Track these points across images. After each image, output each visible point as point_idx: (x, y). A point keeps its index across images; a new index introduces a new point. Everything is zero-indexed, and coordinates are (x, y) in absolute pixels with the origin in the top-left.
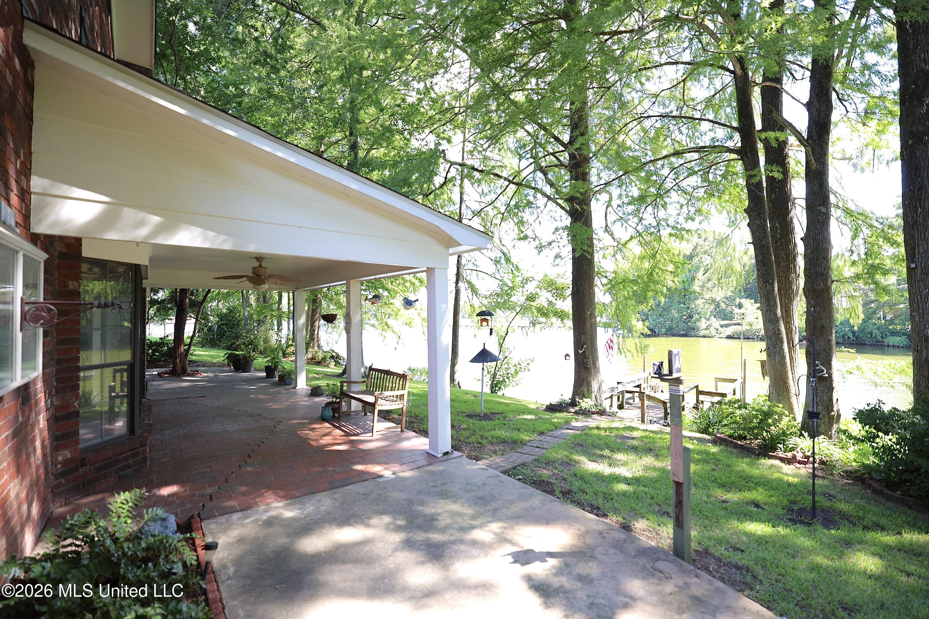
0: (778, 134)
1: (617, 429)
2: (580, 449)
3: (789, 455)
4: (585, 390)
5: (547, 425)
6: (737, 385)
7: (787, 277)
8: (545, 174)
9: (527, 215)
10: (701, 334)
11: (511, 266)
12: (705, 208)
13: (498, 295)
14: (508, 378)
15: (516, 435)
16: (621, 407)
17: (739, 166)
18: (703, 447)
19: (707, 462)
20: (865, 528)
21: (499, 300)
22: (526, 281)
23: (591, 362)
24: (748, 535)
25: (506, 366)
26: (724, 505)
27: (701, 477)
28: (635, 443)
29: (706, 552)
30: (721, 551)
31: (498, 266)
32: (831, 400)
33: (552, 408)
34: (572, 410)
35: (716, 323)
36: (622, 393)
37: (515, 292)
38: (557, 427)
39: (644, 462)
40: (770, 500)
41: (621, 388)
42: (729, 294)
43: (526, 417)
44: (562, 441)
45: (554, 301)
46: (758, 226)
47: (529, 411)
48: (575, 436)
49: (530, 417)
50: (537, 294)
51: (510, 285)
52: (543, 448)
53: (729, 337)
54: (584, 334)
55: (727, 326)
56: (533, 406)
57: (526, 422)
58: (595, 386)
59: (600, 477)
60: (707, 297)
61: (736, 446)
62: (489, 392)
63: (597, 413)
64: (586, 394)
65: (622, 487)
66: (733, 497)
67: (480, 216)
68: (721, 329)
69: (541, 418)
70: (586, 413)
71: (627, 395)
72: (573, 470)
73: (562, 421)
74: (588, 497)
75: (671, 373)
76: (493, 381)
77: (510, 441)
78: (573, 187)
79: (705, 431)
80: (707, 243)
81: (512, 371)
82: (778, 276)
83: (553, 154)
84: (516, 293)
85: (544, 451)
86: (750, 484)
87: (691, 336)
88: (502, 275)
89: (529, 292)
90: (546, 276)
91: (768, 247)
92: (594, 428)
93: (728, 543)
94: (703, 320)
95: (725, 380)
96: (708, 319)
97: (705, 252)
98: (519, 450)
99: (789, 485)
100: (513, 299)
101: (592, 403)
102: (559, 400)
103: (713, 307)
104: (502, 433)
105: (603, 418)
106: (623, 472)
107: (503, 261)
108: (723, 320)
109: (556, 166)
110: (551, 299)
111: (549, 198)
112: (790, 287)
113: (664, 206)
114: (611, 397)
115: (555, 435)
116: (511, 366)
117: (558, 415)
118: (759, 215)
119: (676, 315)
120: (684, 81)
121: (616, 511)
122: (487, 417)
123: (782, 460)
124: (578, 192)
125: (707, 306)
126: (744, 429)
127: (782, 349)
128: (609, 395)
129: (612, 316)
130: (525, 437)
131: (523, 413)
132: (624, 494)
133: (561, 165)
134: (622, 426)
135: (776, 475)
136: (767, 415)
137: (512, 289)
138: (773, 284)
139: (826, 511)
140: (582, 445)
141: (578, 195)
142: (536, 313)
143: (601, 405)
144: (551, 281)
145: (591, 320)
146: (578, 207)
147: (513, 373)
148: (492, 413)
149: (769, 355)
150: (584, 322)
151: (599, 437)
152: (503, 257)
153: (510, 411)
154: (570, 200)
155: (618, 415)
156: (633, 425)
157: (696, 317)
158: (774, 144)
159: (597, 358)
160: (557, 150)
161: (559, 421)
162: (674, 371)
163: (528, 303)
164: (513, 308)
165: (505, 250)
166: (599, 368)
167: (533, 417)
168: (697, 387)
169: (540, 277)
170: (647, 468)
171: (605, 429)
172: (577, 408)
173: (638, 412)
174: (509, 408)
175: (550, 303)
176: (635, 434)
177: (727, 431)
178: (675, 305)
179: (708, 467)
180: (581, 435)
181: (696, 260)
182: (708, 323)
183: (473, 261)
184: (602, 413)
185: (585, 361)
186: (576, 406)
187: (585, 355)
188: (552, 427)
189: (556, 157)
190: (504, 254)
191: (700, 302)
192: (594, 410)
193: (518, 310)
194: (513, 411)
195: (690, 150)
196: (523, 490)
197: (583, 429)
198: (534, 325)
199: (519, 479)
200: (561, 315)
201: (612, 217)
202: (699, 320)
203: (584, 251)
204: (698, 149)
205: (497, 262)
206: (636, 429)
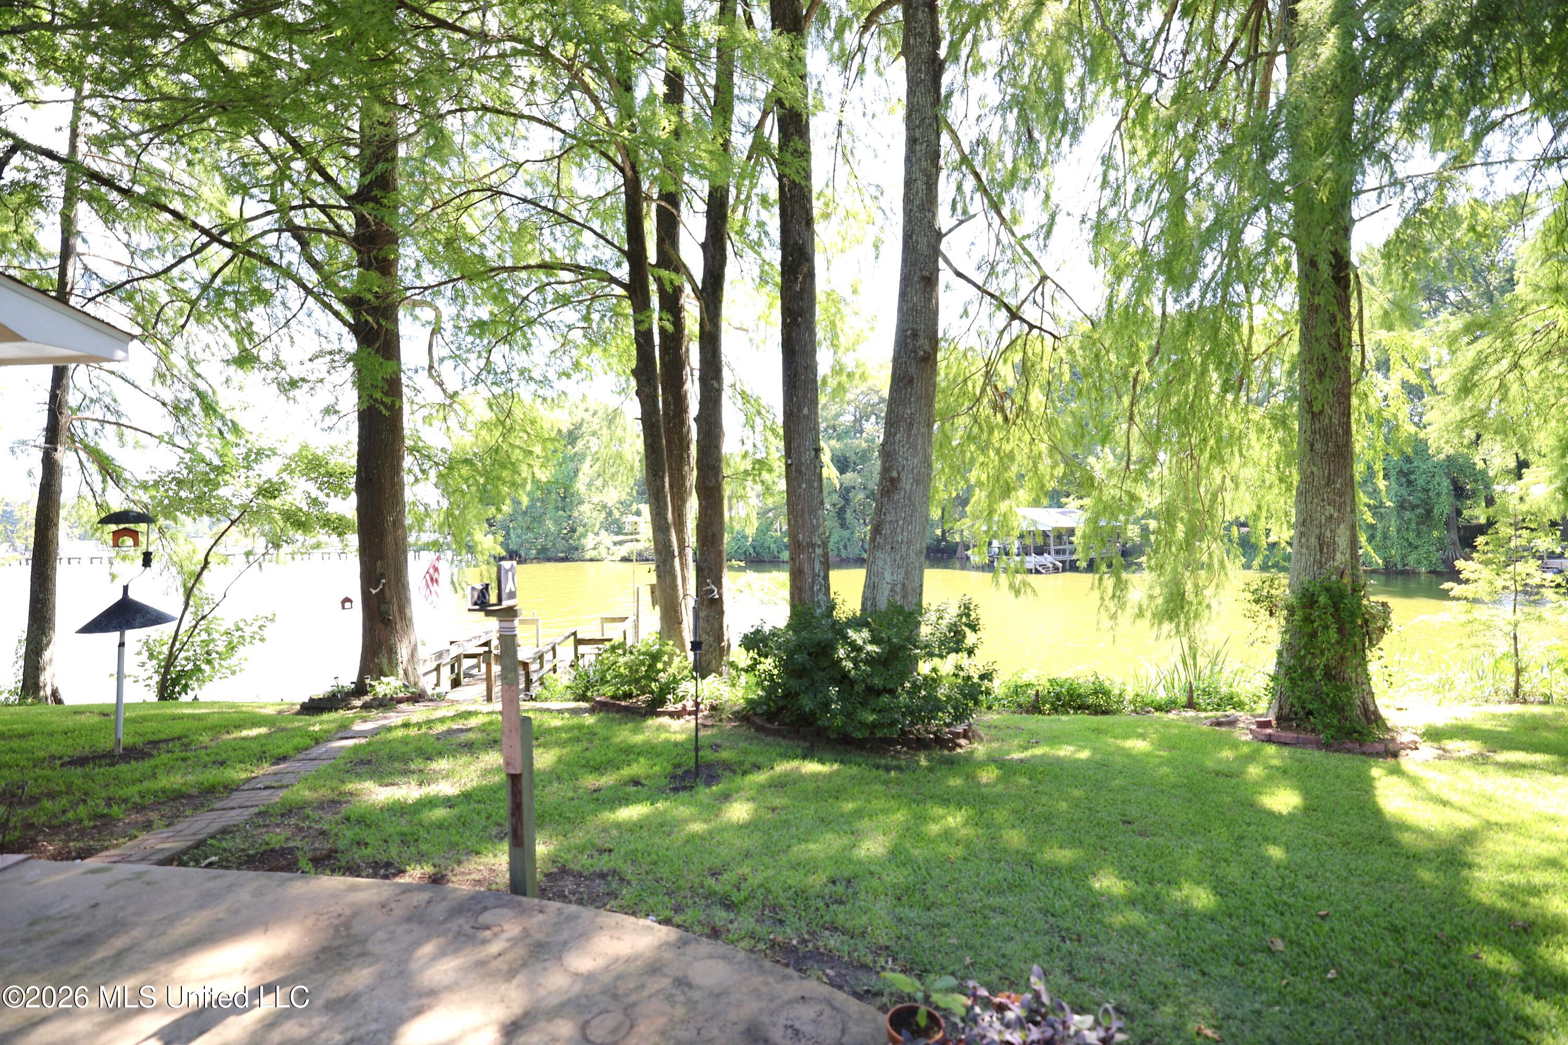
0: (673, 276)
1: (442, 720)
2: (365, 769)
3: (679, 706)
4: (385, 661)
5: (296, 740)
6: (628, 625)
7: (680, 470)
8: (304, 244)
9: (258, 316)
10: (588, 557)
11: (219, 424)
12: (584, 361)
13: (180, 483)
14: (209, 662)
15: (212, 776)
16: (456, 683)
17: (627, 307)
18: (575, 720)
19: (578, 740)
20: (745, 773)
21: (183, 494)
22: (259, 455)
23: (396, 608)
24: (618, 825)
25: (204, 636)
26: (595, 795)
27: (568, 764)
28: (471, 736)
29: (564, 871)
30: (584, 862)
31: (183, 419)
32: (721, 627)
33: (313, 707)
34: (358, 703)
35: (607, 539)
36: (458, 658)
37: (227, 477)
38: (317, 740)
39: (482, 765)
40: (651, 772)
41: (455, 651)
42: (624, 496)
43: (245, 733)
44: (326, 763)
45: (322, 498)
46: (647, 396)
47: (256, 720)
48: (356, 749)
49: (254, 732)
50: (283, 483)
51: (216, 462)
52: (281, 787)
53: (625, 559)
54: (382, 558)
55: (621, 543)
56: (271, 711)
57: (246, 744)
58: (403, 652)
59: (399, 810)
60: (595, 500)
61: (620, 709)
62: (155, 699)
63: (408, 700)
64: (386, 668)
65: (439, 813)
66: (607, 780)
67: (130, 298)
68: (613, 548)
69: (283, 730)
70: (386, 704)
71: (467, 663)
72: (345, 809)
73: (333, 726)
74: (369, 851)
75: (500, 601)
76: (167, 671)
77: (195, 792)
78: (361, 279)
79: (583, 698)
80: (596, 420)
81: (221, 646)
82: (670, 468)
83: (323, 209)
84: (231, 480)
85: (283, 793)
86: (632, 756)
87: (573, 560)
88: (194, 439)
89: (264, 478)
90: (305, 447)
91: (658, 427)
92: (396, 727)
93: (593, 845)
94: (590, 535)
95: (614, 620)
96: (597, 534)
97: (594, 434)
98: (218, 805)
99: (676, 744)
100: (223, 492)
101: (399, 683)
102: (330, 689)
103: (603, 515)
104: (175, 781)
105: (419, 706)
106: (446, 788)
107: (196, 409)
108: (617, 534)
109: (328, 233)
110: (315, 493)
111: (309, 291)
112: (683, 484)
113: (526, 347)
114: (438, 669)
115: (314, 755)
116: (215, 636)
117: (326, 717)
118: (648, 380)
119: (552, 529)
120: (559, 157)
121: (421, 858)
122: (132, 753)
123: (671, 715)
124: (370, 290)
125: (595, 514)
126: (629, 683)
127: (672, 567)
128: (434, 665)
129: (440, 527)
130: (238, 774)
131: (239, 727)
132: (440, 826)
133: (339, 232)
134: (451, 714)
135: (663, 736)
136: (655, 657)
137: (220, 470)
138: (663, 478)
139: (710, 766)
140: (369, 762)
141: (369, 296)
142: (281, 523)
143: (416, 684)
144: (316, 457)
145: (395, 531)
146: (370, 319)
147: (221, 649)
148: (150, 742)
149: (659, 576)
150: (382, 535)
151: (405, 741)
152: (197, 401)
153: (205, 729)
154: (354, 302)
155: (448, 697)
156: (471, 708)
157: (580, 530)
158: (669, 290)
159: (408, 600)
160: (332, 202)
161: (325, 727)
162: (504, 596)
163: (261, 500)
164: (224, 511)
165: (202, 385)
166: (410, 620)
167: (263, 730)
168: (574, 634)
169: (292, 449)
170: (485, 773)
171: (419, 725)
172: (367, 698)
173: (483, 687)
174: (201, 724)
175: (315, 502)
176: (473, 722)
177: (608, 690)
178: (551, 513)
179: (578, 748)
180: (369, 744)
181: (580, 444)
182: (597, 539)
183: (108, 400)
184: (417, 698)
185: (383, 607)
186: (365, 693)
187: (384, 597)
188: (308, 741)
189: (328, 216)
190: (201, 395)
191: (585, 508)
192: (401, 695)
193: (236, 514)
194: (211, 729)
195: (565, 267)
196: (211, 884)
197: (375, 732)
198: (277, 546)
199: (210, 865)
200: (337, 526)
201: (440, 351)
202: (584, 535)
203: (376, 400)
204: (576, 268)
205: (179, 410)
206: (476, 713)
